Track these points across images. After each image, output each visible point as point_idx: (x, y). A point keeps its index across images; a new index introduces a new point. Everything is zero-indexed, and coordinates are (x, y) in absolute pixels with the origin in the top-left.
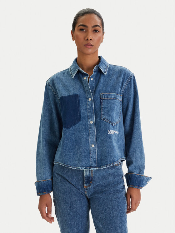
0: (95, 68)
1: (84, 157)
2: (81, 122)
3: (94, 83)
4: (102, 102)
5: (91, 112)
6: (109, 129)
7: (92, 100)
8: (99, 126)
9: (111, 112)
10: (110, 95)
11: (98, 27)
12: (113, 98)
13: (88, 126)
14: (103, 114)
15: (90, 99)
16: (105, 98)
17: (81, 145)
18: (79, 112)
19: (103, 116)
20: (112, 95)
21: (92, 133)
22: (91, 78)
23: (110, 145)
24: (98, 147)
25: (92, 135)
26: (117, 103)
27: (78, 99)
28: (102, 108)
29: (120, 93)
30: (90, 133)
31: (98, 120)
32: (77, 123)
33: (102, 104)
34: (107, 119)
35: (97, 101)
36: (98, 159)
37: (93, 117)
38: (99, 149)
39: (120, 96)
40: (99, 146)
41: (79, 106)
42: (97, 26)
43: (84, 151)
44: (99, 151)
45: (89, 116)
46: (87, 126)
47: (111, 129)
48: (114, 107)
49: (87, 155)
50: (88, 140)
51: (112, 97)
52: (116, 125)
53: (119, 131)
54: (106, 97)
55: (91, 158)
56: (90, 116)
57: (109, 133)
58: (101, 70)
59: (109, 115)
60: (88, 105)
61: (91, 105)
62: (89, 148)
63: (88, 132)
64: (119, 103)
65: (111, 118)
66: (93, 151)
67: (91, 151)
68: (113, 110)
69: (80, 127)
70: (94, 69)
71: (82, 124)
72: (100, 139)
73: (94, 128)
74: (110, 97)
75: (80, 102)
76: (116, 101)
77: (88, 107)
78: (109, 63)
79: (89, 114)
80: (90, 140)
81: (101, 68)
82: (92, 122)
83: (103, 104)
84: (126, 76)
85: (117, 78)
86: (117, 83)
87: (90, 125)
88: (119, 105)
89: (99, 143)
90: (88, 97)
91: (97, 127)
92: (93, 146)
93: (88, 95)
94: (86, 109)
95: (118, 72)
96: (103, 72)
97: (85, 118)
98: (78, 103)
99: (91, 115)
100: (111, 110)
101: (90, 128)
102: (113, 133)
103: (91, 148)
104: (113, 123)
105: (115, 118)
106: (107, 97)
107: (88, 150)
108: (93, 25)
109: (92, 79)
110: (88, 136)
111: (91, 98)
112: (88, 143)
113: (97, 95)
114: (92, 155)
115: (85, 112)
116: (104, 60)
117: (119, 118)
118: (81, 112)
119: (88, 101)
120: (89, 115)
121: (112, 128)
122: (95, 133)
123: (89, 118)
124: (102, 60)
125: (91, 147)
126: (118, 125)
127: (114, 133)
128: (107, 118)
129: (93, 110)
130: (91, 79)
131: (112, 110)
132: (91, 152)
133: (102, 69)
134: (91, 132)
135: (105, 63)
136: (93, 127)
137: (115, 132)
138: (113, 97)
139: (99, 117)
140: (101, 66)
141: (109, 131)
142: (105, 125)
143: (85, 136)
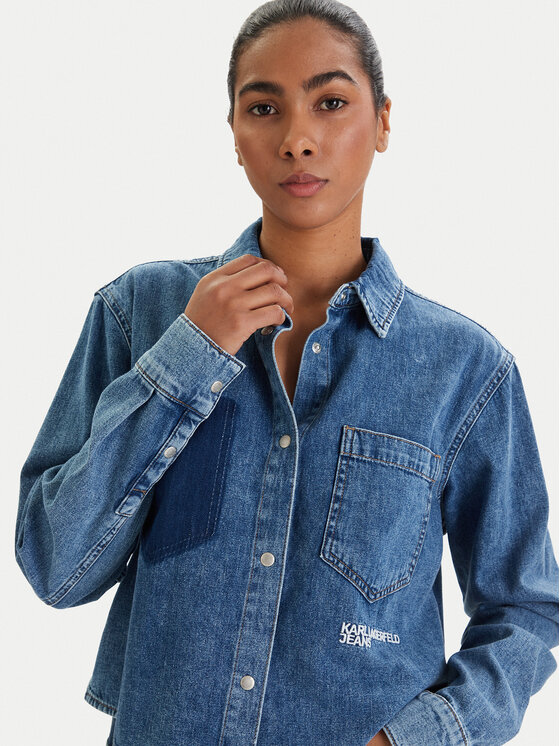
0: (340, 296)
1: (189, 734)
2: (217, 548)
3: (324, 367)
4: (342, 472)
5: (278, 507)
6: (350, 620)
7: (292, 447)
8: (301, 589)
9: (376, 532)
10: (389, 447)
11: (338, 84)
12: (403, 461)
13: (245, 574)
14: (336, 533)
15: (285, 441)
16: (361, 451)
17: (189, 667)
18: (217, 493)
19: (330, 545)
20: (400, 449)
21: (259, 615)
22: (312, 341)
24: (276, 698)
25: (257, 628)
26: (415, 493)
27: (229, 425)
28: (338, 499)
30: (249, 615)
31: (304, 556)
32: (194, 545)
33: (340, 480)
34: (351, 567)
35: (318, 460)
37: (283, 535)
38: (278, 704)
39: (433, 457)
40: (279, 692)
41: (225, 463)
42: (330, 76)
43: (193, 701)
44: (273, 716)
45: (262, 523)
46: (239, 573)
47: (360, 619)
48: (399, 510)
49: (206, 729)
50: (230, 647)
51: (396, 457)
52: (384, 602)
54: (367, 447)
56: (268, 529)
57: (347, 639)
58: (364, 310)
59: (365, 546)
60: (272, 468)
61: (286, 469)
62: (224, 692)
63: (239, 607)
64: (423, 493)
65: (368, 564)
66: (243, 714)
67: (232, 707)
68: (391, 522)
69: (203, 571)
70: (332, 302)
71: (217, 558)
72: (290, 657)
73: (275, 592)
74: (388, 456)
75: (237, 443)
76: (414, 479)
77: (269, 478)
78: (405, 283)
80: (240, 650)
81: (364, 301)
82: (268, 560)
83: (346, 482)
84: (481, 368)
85: (438, 368)
86: (432, 392)
87: (256, 570)
88: (423, 501)
89: (282, 674)
90: (278, 428)
91: (291, 590)
92: (250, 683)
93: (278, 418)
94: (256, 488)
95: (447, 338)
96: (372, 321)
97: (241, 532)
98: (225, 443)
99: (274, 522)
100: (381, 519)
101: (254, 587)
102: (367, 642)
103: (236, 691)
104: (370, 589)
105: (385, 567)
106: (372, 452)
107: (218, 701)
108: (308, 76)
109: (316, 348)
110: (233, 628)
111: (292, 434)
112: (227, 661)
113: (327, 426)
114: (230, 729)
115: (248, 497)
116: (386, 263)
117: (407, 567)
118: (229, 495)
119: (276, 449)
120: (263, 517)
121: (364, 614)
122: (272, 618)
123: (260, 537)
124: (377, 258)
125: (238, 685)
127: (373, 639)
128: (351, 559)
129: (288, 500)
130: (310, 346)
131: (385, 523)
132: (232, 713)
133: (371, 307)
134: (252, 608)
135: (386, 280)
136: (269, 584)
137: (373, 635)
138: (401, 455)
139: (312, 543)
140: (367, 291)
141: (345, 627)
142: (336, 593)
143: (216, 623)
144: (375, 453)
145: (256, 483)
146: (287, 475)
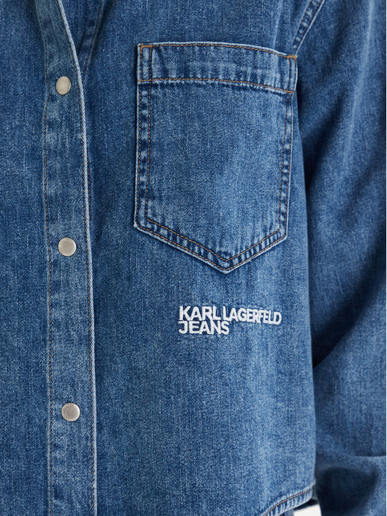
4: (144, 107)
5: (69, 175)
6: (188, 301)
7: (74, 92)
8: (118, 276)
9: (205, 177)
10: (203, 58)
12: (227, 73)
13: (41, 271)
14: (150, 190)
15: (63, 85)
16: (165, 73)
19: (145, 208)
21: (68, 322)
23: (189, 416)
24: (110, 425)
25: (69, 340)
26: (256, 115)
28: (144, 145)
29: (282, 37)
30: (56, 323)
31: (115, 232)
33: (144, 118)
34: (177, 230)
35: (110, 100)
36: (108, 502)
37: (80, 211)
38: (115, 433)
39: (282, 59)
40: (116, 417)
44: (112, 450)
45: (50, 200)
46: (33, 272)
47: (204, 299)
48: (233, 143)
50: (39, 370)
51: (216, 71)
52: (250, 268)
53: (286, 303)
54: (172, 66)
55: (56, 497)
56: (61, 206)
57: (189, 327)
59: (194, 201)
60: (51, 124)
61: (70, 122)
62: (42, 429)
63: (42, 317)
64: (273, 111)
65: (203, 222)
66: (72, 453)
67: (56, 447)
68: (226, 159)
72: (121, 367)
73: (85, 287)
74: (203, 70)
76: (250, 95)
77: (50, 138)
79: (51, 189)
80: (53, 371)
82: (68, 248)
83: (151, 120)
87: (55, 264)
89: (113, 391)
90: (50, 69)
91: (106, 280)
92: (74, 412)
93: (51, 57)
94: (34, 154)
97: (26, 218)
99: (65, 196)
101: (56, 287)
102: (221, 328)
103: (57, 425)
105: (234, 219)
106: (179, 70)
107: (37, 442)
110: (38, 344)
111: (71, 74)
112: (38, 389)
113: (115, 53)
114: (59, 474)
115: (26, 170)
117: (272, 217)
119: (53, 98)
120: (51, 191)
121: (214, 291)
122: (87, 322)
123: (51, 220)
125: (59, 417)
126: (270, 261)
128: (175, 221)
129: (79, 163)
132: (57, 454)
134: (58, 314)
136: (74, 278)
137: (235, 315)
138: (222, 65)
139: (121, 210)
141: (183, 312)
142: (162, 269)
143: (17, 342)
144: (185, 71)
145: (34, 149)
146: (73, 130)
